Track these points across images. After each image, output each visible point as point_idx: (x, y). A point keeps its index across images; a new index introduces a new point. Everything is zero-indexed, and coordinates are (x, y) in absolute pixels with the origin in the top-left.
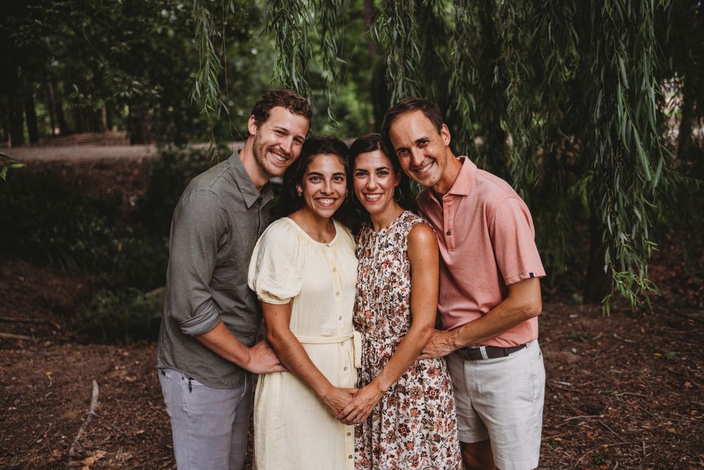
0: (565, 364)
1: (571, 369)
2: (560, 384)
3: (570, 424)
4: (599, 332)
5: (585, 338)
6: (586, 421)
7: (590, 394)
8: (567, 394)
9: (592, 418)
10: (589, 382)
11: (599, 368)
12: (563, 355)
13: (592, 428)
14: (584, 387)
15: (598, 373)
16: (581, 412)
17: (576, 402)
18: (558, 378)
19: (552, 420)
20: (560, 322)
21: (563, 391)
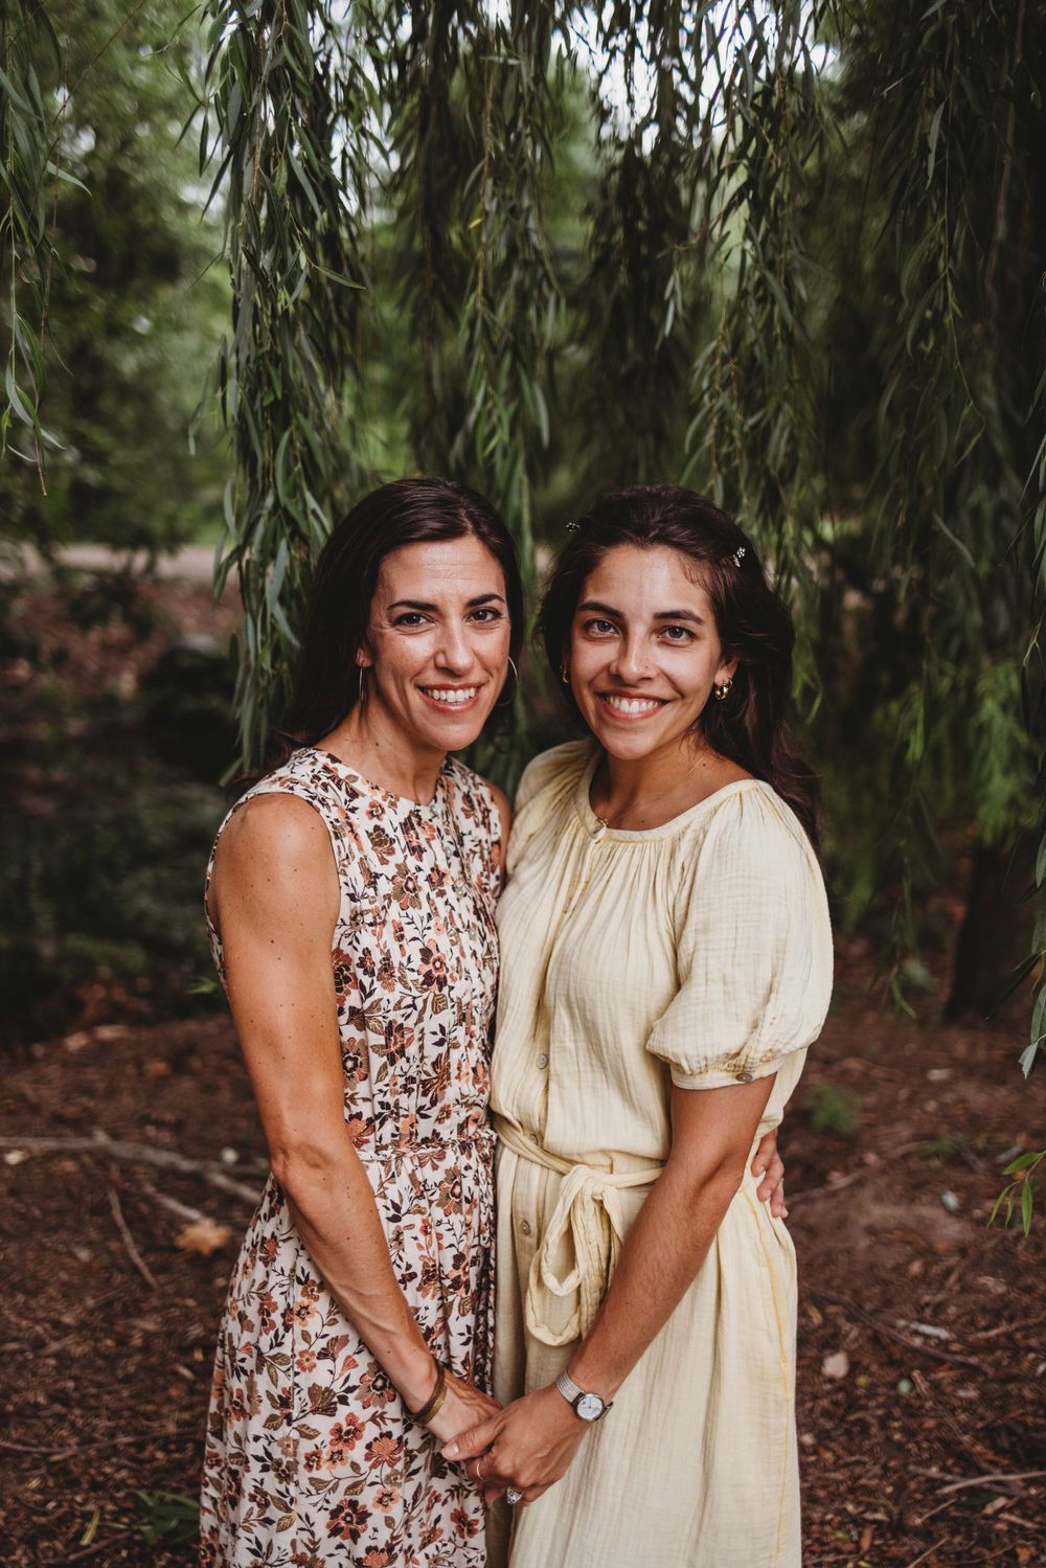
0: (928, 1253)
1: (948, 1272)
2: (916, 1333)
3: (957, 1506)
4: (1015, 1133)
5: (981, 1154)
6: (1009, 1497)
7: (1013, 1378)
8: (942, 1375)
9: (1029, 1483)
10: (1003, 1328)
11: (1028, 1268)
12: (920, 1220)
13: (1029, 1525)
14: (991, 1346)
15: (1029, 1290)
16: (990, 1455)
17: (969, 1405)
18: (908, 1309)
19: (900, 1487)
20: (903, 1094)
21: (930, 1360)
